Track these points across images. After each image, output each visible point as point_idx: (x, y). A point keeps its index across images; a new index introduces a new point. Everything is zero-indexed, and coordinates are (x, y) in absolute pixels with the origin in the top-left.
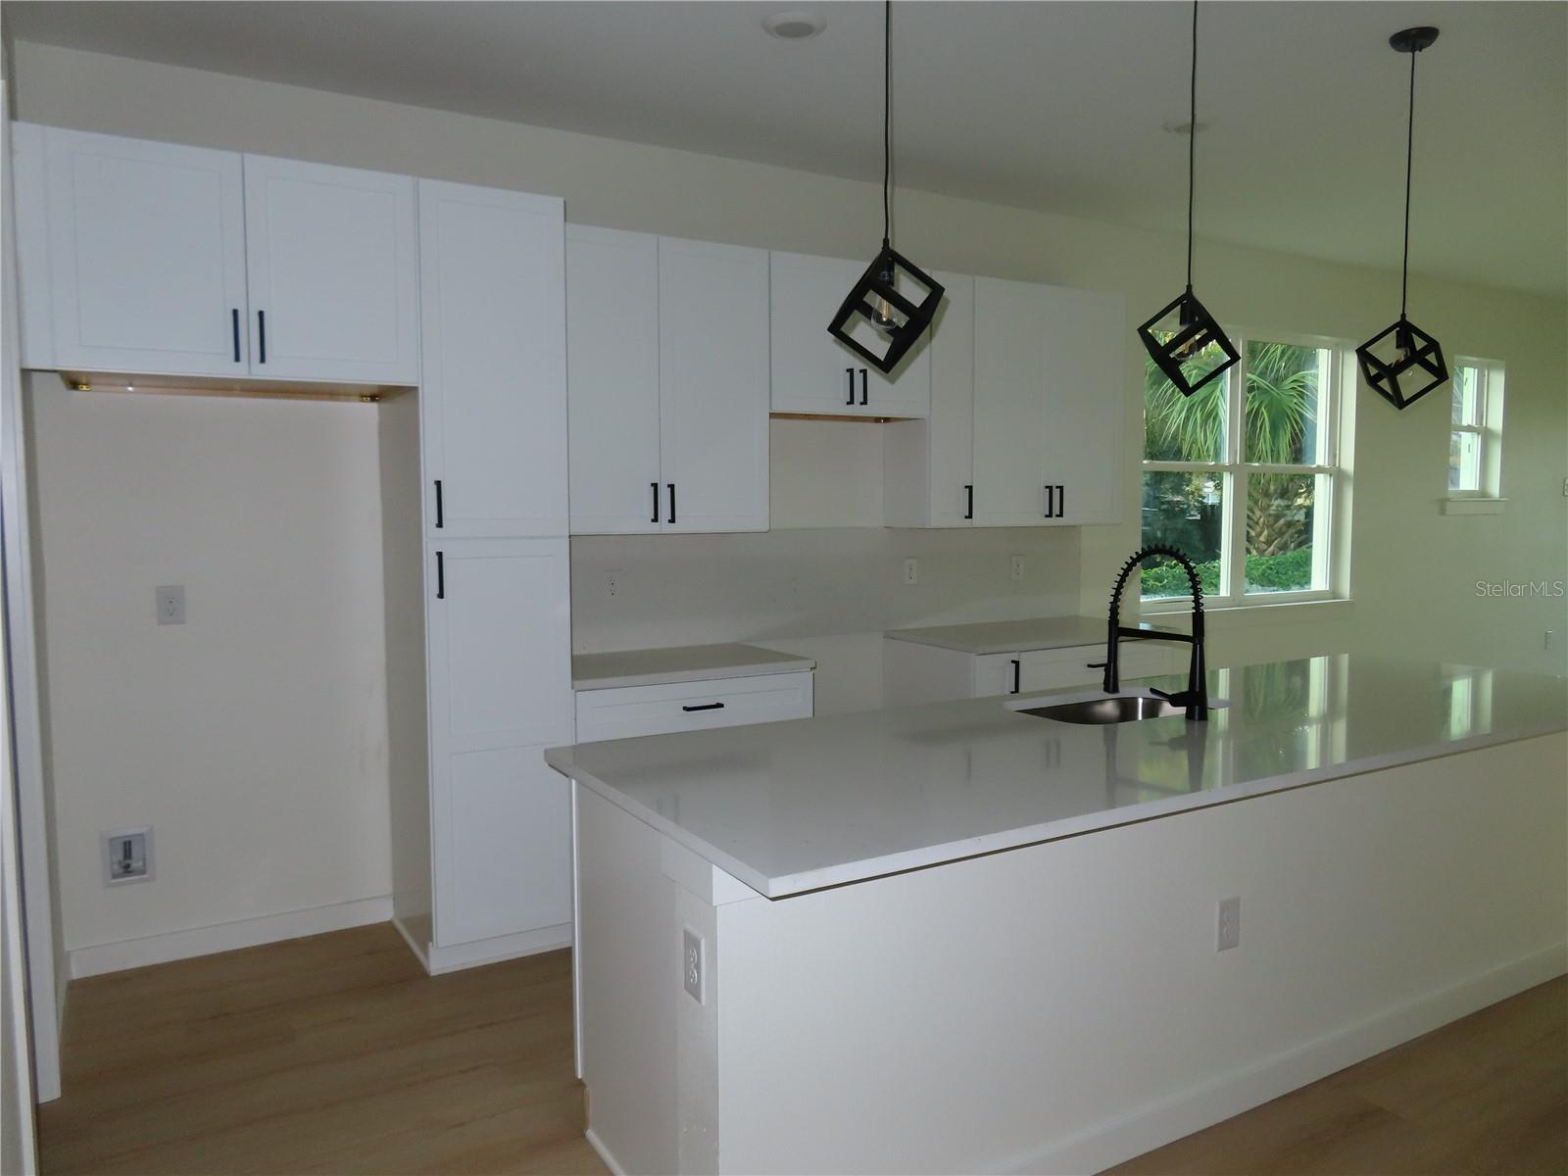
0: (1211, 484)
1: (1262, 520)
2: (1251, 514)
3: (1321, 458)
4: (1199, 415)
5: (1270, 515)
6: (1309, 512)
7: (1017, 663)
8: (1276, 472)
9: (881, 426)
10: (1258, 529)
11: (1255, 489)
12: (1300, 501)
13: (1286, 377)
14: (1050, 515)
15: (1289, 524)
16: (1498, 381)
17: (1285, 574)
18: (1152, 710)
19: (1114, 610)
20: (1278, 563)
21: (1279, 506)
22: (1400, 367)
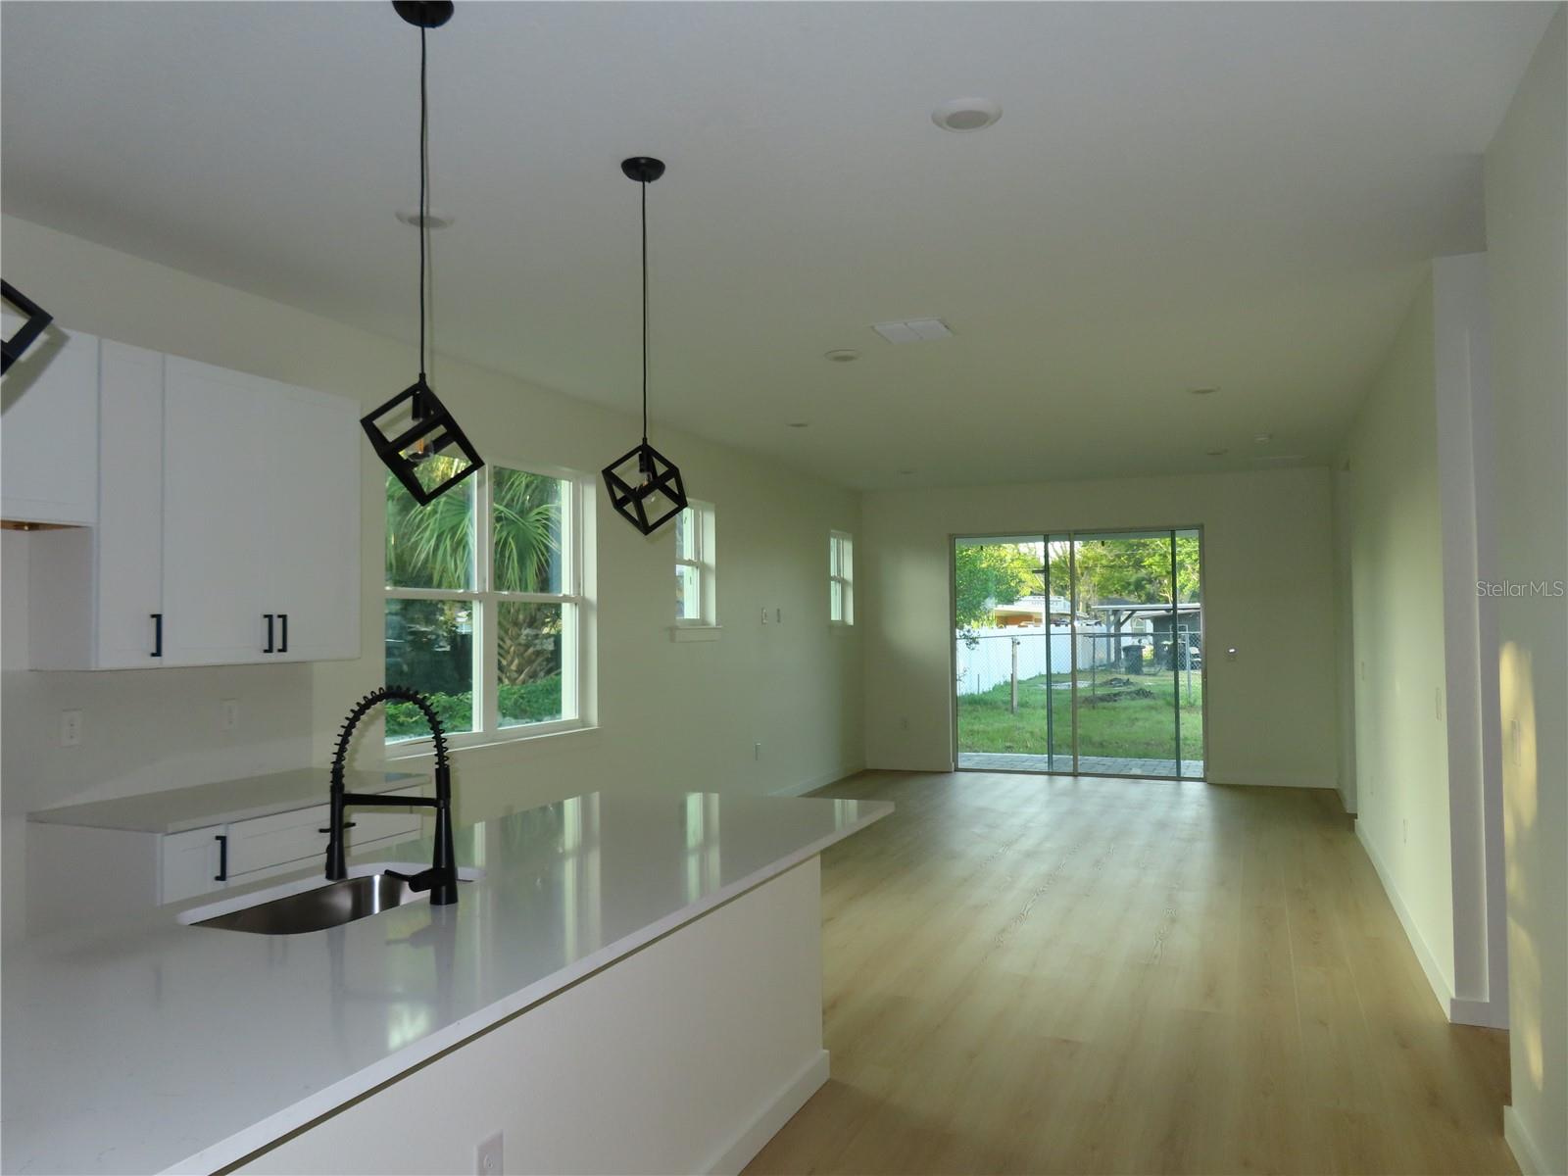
0: (464, 614)
1: (512, 648)
2: (501, 643)
3: (566, 587)
4: (448, 542)
5: (520, 644)
6: (557, 640)
7: (223, 840)
8: (524, 601)
9: (24, 535)
10: (509, 658)
11: (504, 618)
12: (546, 630)
13: (531, 509)
14: (270, 650)
15: (538, 653)
16: (710, 520)
17: (537, 702)
18: (390, 899)
19: (337, 773)
20: (529, 692)
21: (527, 636)
22: (645, 491)
